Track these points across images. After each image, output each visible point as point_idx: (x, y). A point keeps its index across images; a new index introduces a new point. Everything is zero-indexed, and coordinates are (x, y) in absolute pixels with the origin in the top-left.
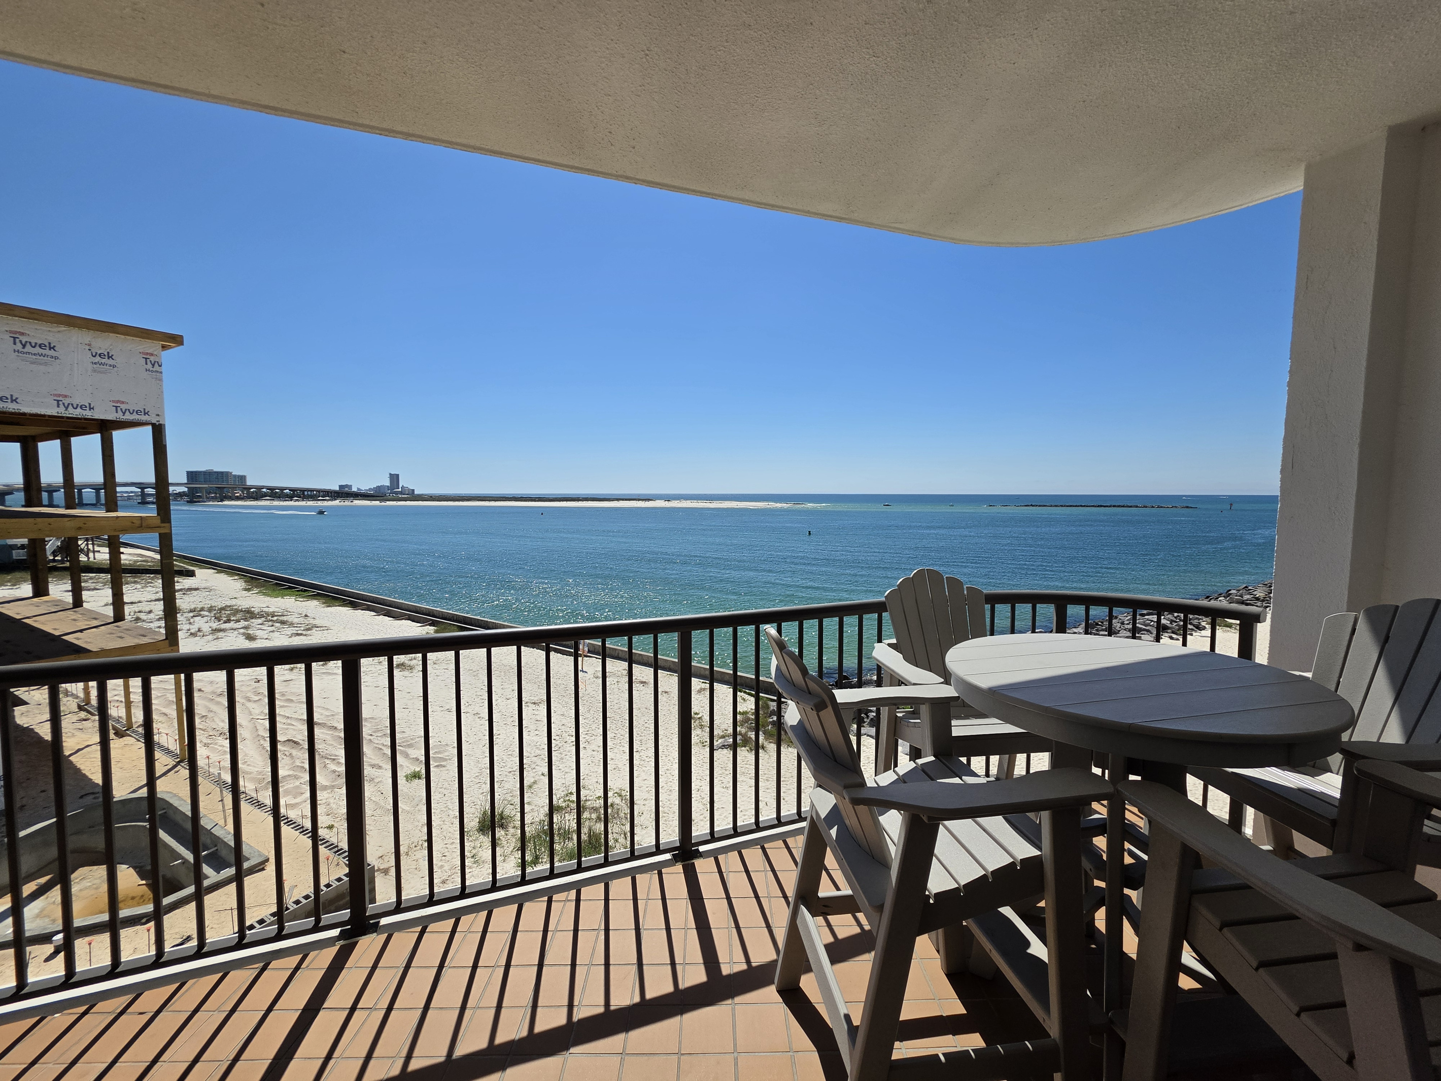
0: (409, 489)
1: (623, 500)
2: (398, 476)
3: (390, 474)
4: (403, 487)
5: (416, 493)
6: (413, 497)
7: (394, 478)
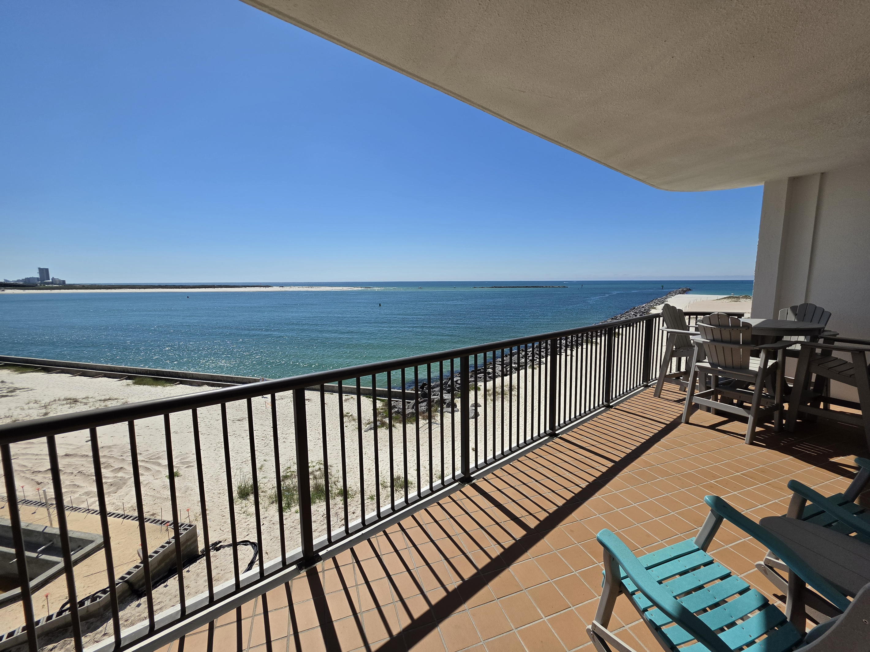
0: (60, 281)
1: (249, 286)
2: (47, 270)
3: (39, 269)
4: (53, 279)
5: (67, 283)
6: (63, 285)
7: (44, 272)
